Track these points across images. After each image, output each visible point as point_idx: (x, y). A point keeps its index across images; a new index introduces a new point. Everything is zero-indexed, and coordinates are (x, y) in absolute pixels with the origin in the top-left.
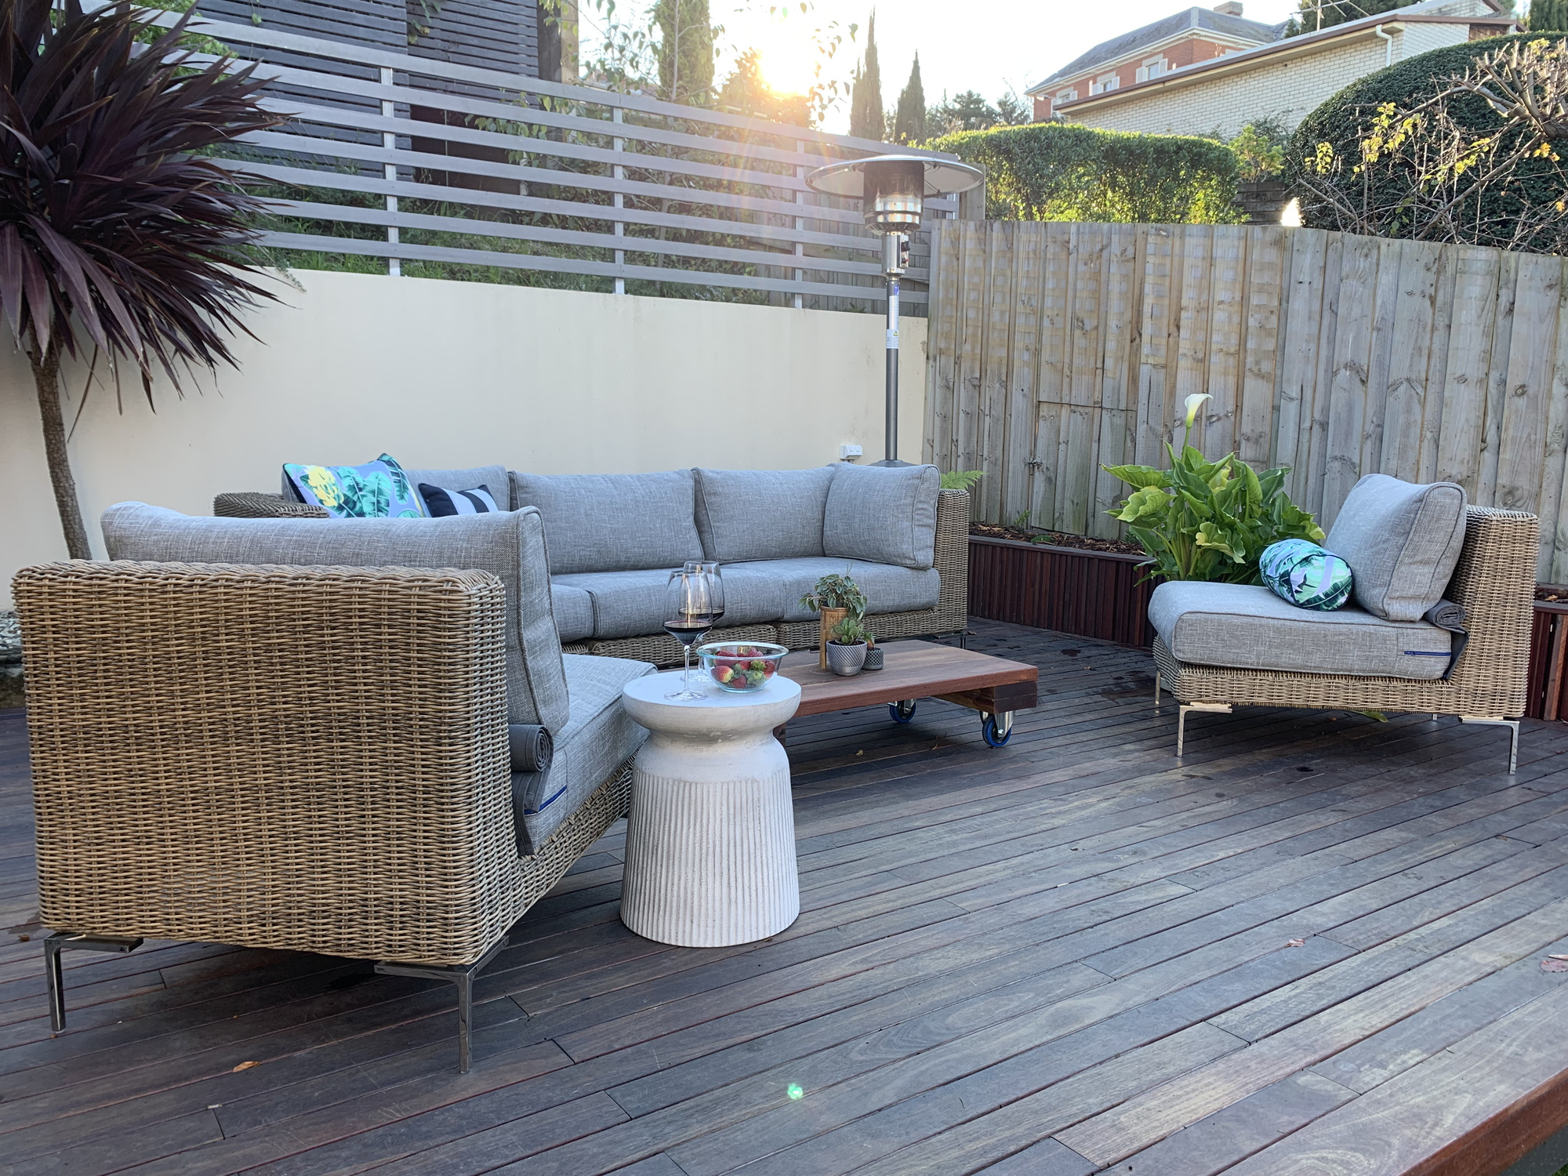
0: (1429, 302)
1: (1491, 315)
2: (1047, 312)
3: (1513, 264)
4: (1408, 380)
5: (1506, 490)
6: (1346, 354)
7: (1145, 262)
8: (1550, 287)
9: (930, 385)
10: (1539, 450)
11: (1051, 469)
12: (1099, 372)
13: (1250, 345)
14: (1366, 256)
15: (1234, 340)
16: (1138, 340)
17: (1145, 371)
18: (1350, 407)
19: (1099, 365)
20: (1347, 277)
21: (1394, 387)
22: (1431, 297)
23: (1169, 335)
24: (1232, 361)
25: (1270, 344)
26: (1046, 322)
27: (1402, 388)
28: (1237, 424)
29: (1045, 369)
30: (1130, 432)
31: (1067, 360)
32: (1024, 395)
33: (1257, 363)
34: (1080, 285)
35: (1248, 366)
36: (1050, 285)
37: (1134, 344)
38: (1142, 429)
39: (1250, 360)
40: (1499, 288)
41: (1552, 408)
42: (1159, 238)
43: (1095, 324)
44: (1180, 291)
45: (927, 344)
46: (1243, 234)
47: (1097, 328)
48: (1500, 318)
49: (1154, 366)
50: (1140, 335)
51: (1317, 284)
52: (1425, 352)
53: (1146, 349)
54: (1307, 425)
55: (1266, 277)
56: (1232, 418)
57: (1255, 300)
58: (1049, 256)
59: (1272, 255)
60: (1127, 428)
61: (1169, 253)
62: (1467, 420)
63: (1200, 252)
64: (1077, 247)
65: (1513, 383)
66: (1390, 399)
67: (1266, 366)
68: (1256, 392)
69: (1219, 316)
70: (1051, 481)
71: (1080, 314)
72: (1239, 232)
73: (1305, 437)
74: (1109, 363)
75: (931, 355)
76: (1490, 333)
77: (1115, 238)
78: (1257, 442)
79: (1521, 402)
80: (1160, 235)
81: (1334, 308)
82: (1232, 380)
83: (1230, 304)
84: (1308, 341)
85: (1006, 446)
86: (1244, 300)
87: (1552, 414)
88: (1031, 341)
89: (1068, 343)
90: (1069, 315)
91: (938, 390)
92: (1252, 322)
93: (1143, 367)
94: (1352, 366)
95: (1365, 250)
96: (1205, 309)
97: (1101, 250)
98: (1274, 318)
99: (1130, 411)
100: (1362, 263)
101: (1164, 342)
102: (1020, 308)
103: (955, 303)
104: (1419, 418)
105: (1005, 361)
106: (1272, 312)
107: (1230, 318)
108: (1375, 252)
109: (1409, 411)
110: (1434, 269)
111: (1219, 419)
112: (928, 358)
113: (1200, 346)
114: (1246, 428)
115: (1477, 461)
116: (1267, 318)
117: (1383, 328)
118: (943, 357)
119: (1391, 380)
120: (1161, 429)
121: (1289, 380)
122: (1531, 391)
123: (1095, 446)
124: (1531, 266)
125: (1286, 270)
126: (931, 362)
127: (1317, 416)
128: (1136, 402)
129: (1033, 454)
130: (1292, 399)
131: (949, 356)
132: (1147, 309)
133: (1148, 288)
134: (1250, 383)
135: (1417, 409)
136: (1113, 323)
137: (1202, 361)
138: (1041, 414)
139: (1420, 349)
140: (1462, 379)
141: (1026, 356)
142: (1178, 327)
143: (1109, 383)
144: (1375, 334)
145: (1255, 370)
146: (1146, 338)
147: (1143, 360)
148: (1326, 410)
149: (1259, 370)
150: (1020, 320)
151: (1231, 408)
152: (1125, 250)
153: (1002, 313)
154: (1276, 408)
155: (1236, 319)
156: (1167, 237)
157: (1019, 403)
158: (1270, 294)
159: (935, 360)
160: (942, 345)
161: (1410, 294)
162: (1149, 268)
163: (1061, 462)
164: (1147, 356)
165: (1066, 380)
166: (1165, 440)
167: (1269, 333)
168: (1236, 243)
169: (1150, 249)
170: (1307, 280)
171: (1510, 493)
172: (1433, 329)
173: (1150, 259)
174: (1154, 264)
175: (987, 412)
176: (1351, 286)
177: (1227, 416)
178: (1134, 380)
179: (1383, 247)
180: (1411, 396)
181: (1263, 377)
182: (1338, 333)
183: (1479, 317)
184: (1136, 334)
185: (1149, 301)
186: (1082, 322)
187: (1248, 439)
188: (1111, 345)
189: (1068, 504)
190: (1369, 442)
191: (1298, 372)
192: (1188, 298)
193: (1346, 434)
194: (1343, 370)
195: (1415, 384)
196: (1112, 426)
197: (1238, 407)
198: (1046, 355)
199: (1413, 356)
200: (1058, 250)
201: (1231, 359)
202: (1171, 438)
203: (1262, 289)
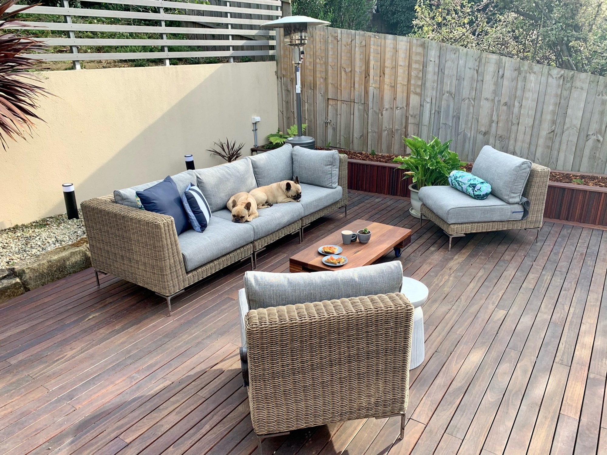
0: (476, 72)
1: (496, 78)
2: (330, 64)
3: (504, 61)
4: (469, 98)
5: (500, 136)
6: (447, 88)
7: (370, 48)
8: (516, 70)
9: (280, 89)
10: (510, 124)
11: (335, 124)
12: (352, 88)
13: (412, 82)
14: (455, 54)
15: (406, 80)
16: (368, 77)
17: (371, 90)
18: (448, 106)
19: (352, 86)
20: (448, 60)
21: (464, 100)
22: (477, 70)
23: (380, 76)
24: (405, 88)
25: (420, 83)
26: (330, 68)
27: (467, 101)
28: (407, 111)
29: (330, 86)
30: (366, 110)
31: (339, 83)
32: (322, 96)
33: (415, 89)
34: (343, 54)
35: (411, 90)
36: (330, 53)
37: (367, 79)
38: (370, 111)
39: (412, 88)
40: (499, 69)
41: (514, 110)
42: (375, 39)
43: (350, 69)
44: (385, 60)
45: (276, 73)
46: (409, 40)
47: (351, 71)
48: (499, 79)
49: (375, 88)
50: (369, 75)
51: (437, 62)
52: (474, 89)
53: (371, 81)
54: (433, 112)
55: (418, 58)
56: (406, 108)
57: (414, 66)
58: (330, 41)
59: (420, 50)
60: (364, 110)
61: (380, 45)
62: (488, 113)
63: (392, 46)
64: (341, 39)
65: (503, 102)
66: (463, 104)
67: (418, 90)
68: (414, 100)
69: (400, 71)
70: (334, 129)
71: (344, 66)
72: (407, 39)
73: (433, 116)
74: (357, 86)
75: (279, 76)
76: (496, 84)
77: (357, 37)
78: (415, 117)
79: (505, 108)
80: (376, 37)
81: (443, 71)
82: (405, 95)
83: (404, 67)
84: (434, 82)
85: (315, 114)
86: (409, 66)
87: (514, 112)
88: (323, 75)
89: (339, 76)
90: (339, 66)
91: (283, 91)
92: (413, 74)
93: (370, 88)
94: (450, 93)
95: (455, 51)
96: (395, 68)
97: (351, 41)
98: (421, 73)
99: (366, 104)
100: (453, 56)
101: (379, 79)
102: (318, 61)
103: (288, 56)
104: (472, 111)
105: (312, 82)
106: (420, 71)
107: (404, 71)
108: (457, 53)
109: (468, 108)
110: (478, 60)
111: (401, 108)
112: (277, 78)
113: (393, 82)
114: (411, 112)
115: (490, 126)
116: (418, 73)
117: (460, 79)
118: (285, 78)
119: (463, 98)
120: (378, 111)
121: (427, 96)
122: (508, 104)
123: (352, 116)
124: (510, 62)
125: (425, 55)
126: (279, 79)
127: (436, 109)
128: (368, 100)
129: (327, 118)
130: (428, 103)
131: (287, 78)
132: (371, 66)
133: (371, 58)
134: (412, 96)
135: (471, 108)
136: (357, 69)
137: (394, 87)
138: (329, 103)
139: (473, 88)
140: (487, 99)
141: (322, 80)
142: (384, 74)
143: (356, 93)
144: (457, 81)
145: (414, 91)
146: (371, 77)
147: (370, 85)
148: (440, 107)
149: (416, 91)
150: (318, 66)
151: (405, 105)
152: (362, 42)
153: (310, 63)
154: (421, 105)
155: (407, 73)
156: (379, 39)
157: (319, 98)
158: (419, 64)
159: (281, 79)
160: (284, 72)
161: (470, 68)
162: (372, 50)
163: (338, 122)
164: (372, 84)
165: (339, 90)
166: (380, 115)
167: (419, 78)
168: (406, 43)
169: (372, 43)
170: (432, 59)
171: (501, 137)
172: (477, 81)
173: (372, 47)
174: (374, 49)
175: (306, 101)
176: (448, 64)
177: (403, 107)
178: (366, 92)
179: (461, 51)
180: (469, 104)
181: (417, 94)
182: (445, 81)
183: (492, 78)
184: (367, 75)
185: (372, 63)
186: (345, 69)
187: (412, 116)
188: (357, 79)
189: (342, 138)
190: (455, 118)
191: (430, 93)
192: (388, 63)
193: (447, 116)
194: (446, 93)
195: (471, 100)
196: (359, 109)
197: (408, 104)
198: (330, 81)
199: (470, 90)
200: (333, 39)
201: (405, 87)
202: (382, 115)
203: (416, 62)
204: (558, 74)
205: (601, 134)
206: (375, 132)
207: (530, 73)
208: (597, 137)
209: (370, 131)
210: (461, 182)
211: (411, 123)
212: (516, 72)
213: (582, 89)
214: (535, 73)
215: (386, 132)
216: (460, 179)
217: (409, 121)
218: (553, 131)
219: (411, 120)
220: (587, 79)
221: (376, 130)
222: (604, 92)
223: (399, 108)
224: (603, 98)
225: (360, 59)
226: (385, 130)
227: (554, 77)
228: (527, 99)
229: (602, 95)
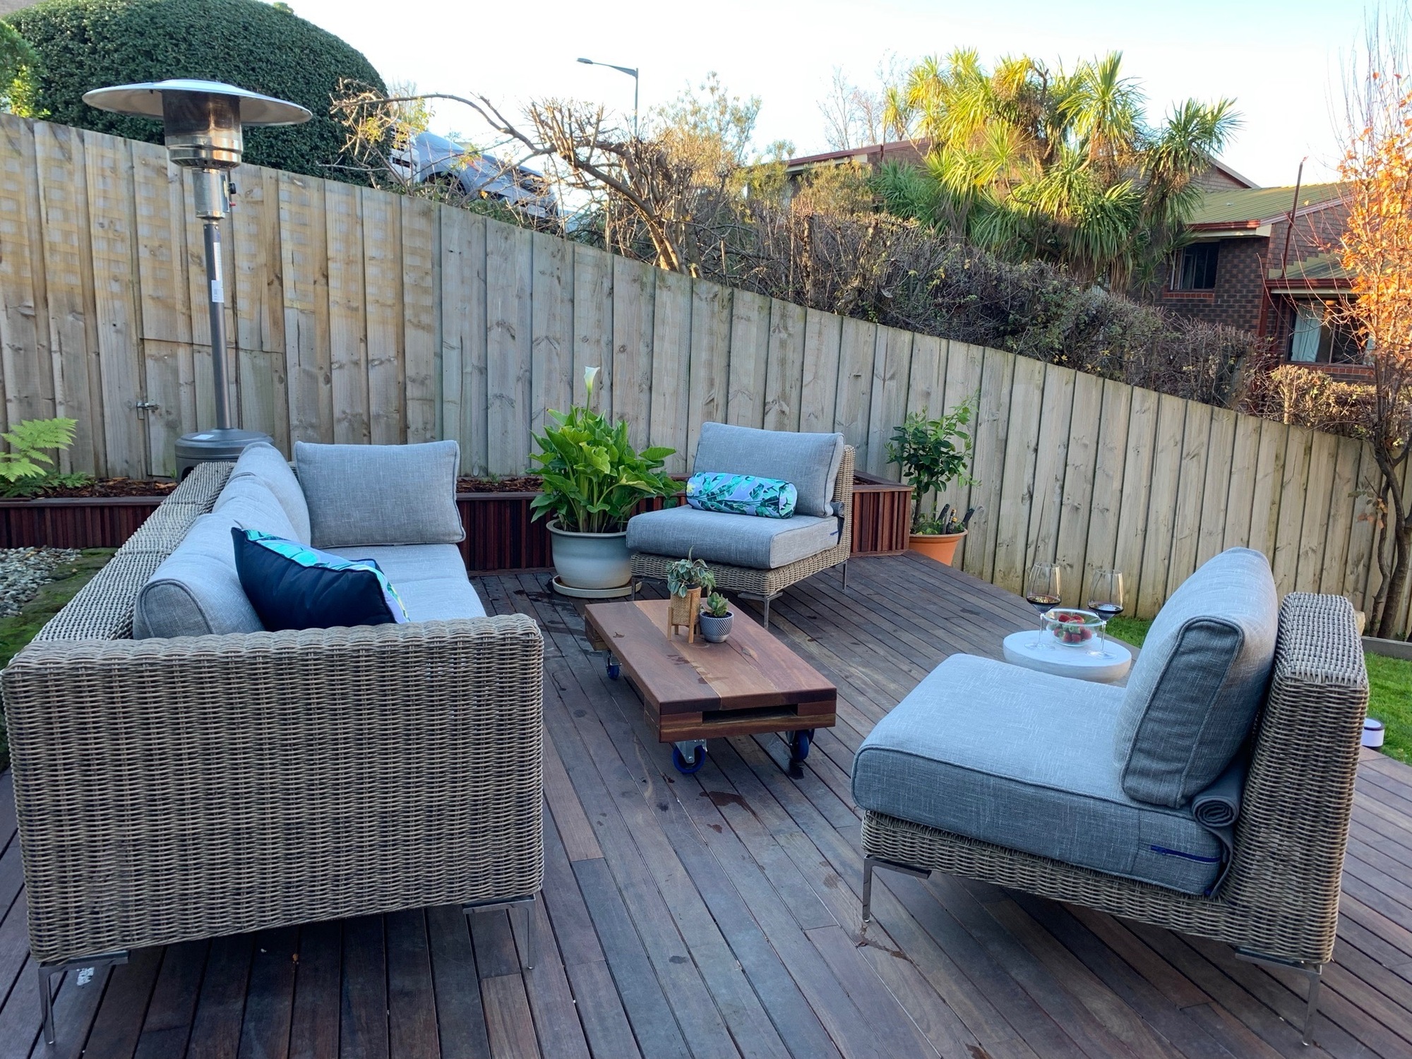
0: (557, 281)
1: (599, 295)
2: (144, 241)
3: (610, 262)
4: (547, 337)
5: (618, 415)
6: (496, 315)
7: (278, 209)
8: (635, 281)
10: (635, 388)
11: (172, 411)
13: (408, 299)
14: (506, 238)
15: (390, 293)
16: (278, 284)
17: (291, 316)
18: (503, 356)
20: (494, 253)
21: (536, 341)
22: (558, 277)
23: (315, 282)
25: (428, 301)
26: (144, 253)
27: (543, 344)
28: (400, 368)
29: (148, 306)
30: (278, 372)
32: (117, 332)
33: (416, 315)
35: (407, 318)
36: (143, 211)
37: (274, 287)
38: (293, 373)
39: (409, 313)
40: (602, 277)
41: (639, 361)
42: (293, 188)
44: (325, 242)
46: (390, 199)
48: (604, 298)
49: (302, 311)
50: (281, 280)
51: (467, 255)
52: (558, 317)
53: (289, 293)
54: (468, 370)
55: (418, 243)
56: (396, 363)
57: (409, 260)
59: (420, 223)
60: (273, 369)
61: (308, 203)
63: (342, 209)
65: (617, 343)
66: (535, 351)
67: (426, 319)
68: (418, 341)
69: (373, 271)
70: (172, 426)
71: (195, 250)
72: (385, 197)
73: (467, 380)
74: (242, 304)
76: (600, 306)
78: (422, 383)
79: (623, 356)
80: (294, 184)
81: (481, 276)
82: (391, 330)
83: (382, 261)
84: (462, 301)
85: (95, 387)
86: (397, 259)
87: (640, 365)
88: (124, 271)
89: (178, 278)
92: (407, 279)
93: (288, 311)
94: (502, 324)
95: (505, 234)
98: (429, 279)
99: (276, 353)
100: (503, 244)
101: (311, 289)
102: (95, 230)
104: (557, 366)
105: (78, 290)
106: (427, 273)
107: (384, 273)
108: (512, 237)
109: (550, 360)
110: (557, 257)
111: (382, 363)
113: (353, 297)
114: (410, 371)
115: (598, 396)
116: (422, 278)
119: (535, 337)
120: (316, 371)
121: (448, 332)
122: (628, 349)
124: (621, 266)
125: (436, 238)
127: (476, 363)
128: (283, 344)
129: (142, 396)
130: (453, 348)
132: (286, 255)
133: (285, 234)
134: (410, 332)
135: (555, 358)
136: (241, 263)
138: (147, 352)
139: (554, 315)
140: (585, 340)
141: (115, 287)
142: (326, 277)
143: (243, 324)
144: (517, 300)
145: (415, 321)
146: (288, 283)
147: (288, 304)
148: (484, 358)
149: (419, 322)
150: (100, 245)
151: (392, 352)
152: (251, 191)
154: (439, 355)
155: (390, 275)
156: (303, 188)
157: (109, 338)
158: (422, 257)
161: (543, 273)
162: (285, 215)
163: (186, 405)
164: (292, 300)
165: (180, 317)
167: (425, 291)
168: (383, 207)
169: (284, 195)
170: (457, 250)
172: (562, 301)
173: (285, 206)
174: (290, 212)
175: (59, 348)
176: (495, 262)
177: (389, 361)
178: (279, 323)
179: (519, 234)
180: (550, 349)
181: (423, 328)
182: (489, 298)
183: (592, 296)
184: (275, 278)
185: (288, 248)
187: (413, 381)
188: (241, 287)
190: (520, 383)
191: (459, 323)
192: (336, 249)
193: (503, 377)
194: (495, 327)
195: (552, 341)
196: (254, 367)
197: (402, 353)
198: (147, 289)
199: (549, 320)
200: (151, 174)
201: (389, 311)
202: (328, 380)
203: (414, 252)
204: (709, 293)
205: (785, 400)
206: (312, 426)
207: (660, 288)
208: (780, 405)
209: (294, 421)
210: (735, 502)
211: (413, 399)
212: (637, 285)
213: (748, 319)
214: (669, 288)
215: (345, 424)
216: (727, 497)
217: (409, 394)
218: (713, 400)
219: (412, 391)
220: (754, 302)
221: (314, 421)
222: (781, 326)
223: (376, 363)
224: (782, 335)
225: (250, 235)
226: (339, 421)
227: (704, 297)
228: (662, 338)
229: (780, 332)
